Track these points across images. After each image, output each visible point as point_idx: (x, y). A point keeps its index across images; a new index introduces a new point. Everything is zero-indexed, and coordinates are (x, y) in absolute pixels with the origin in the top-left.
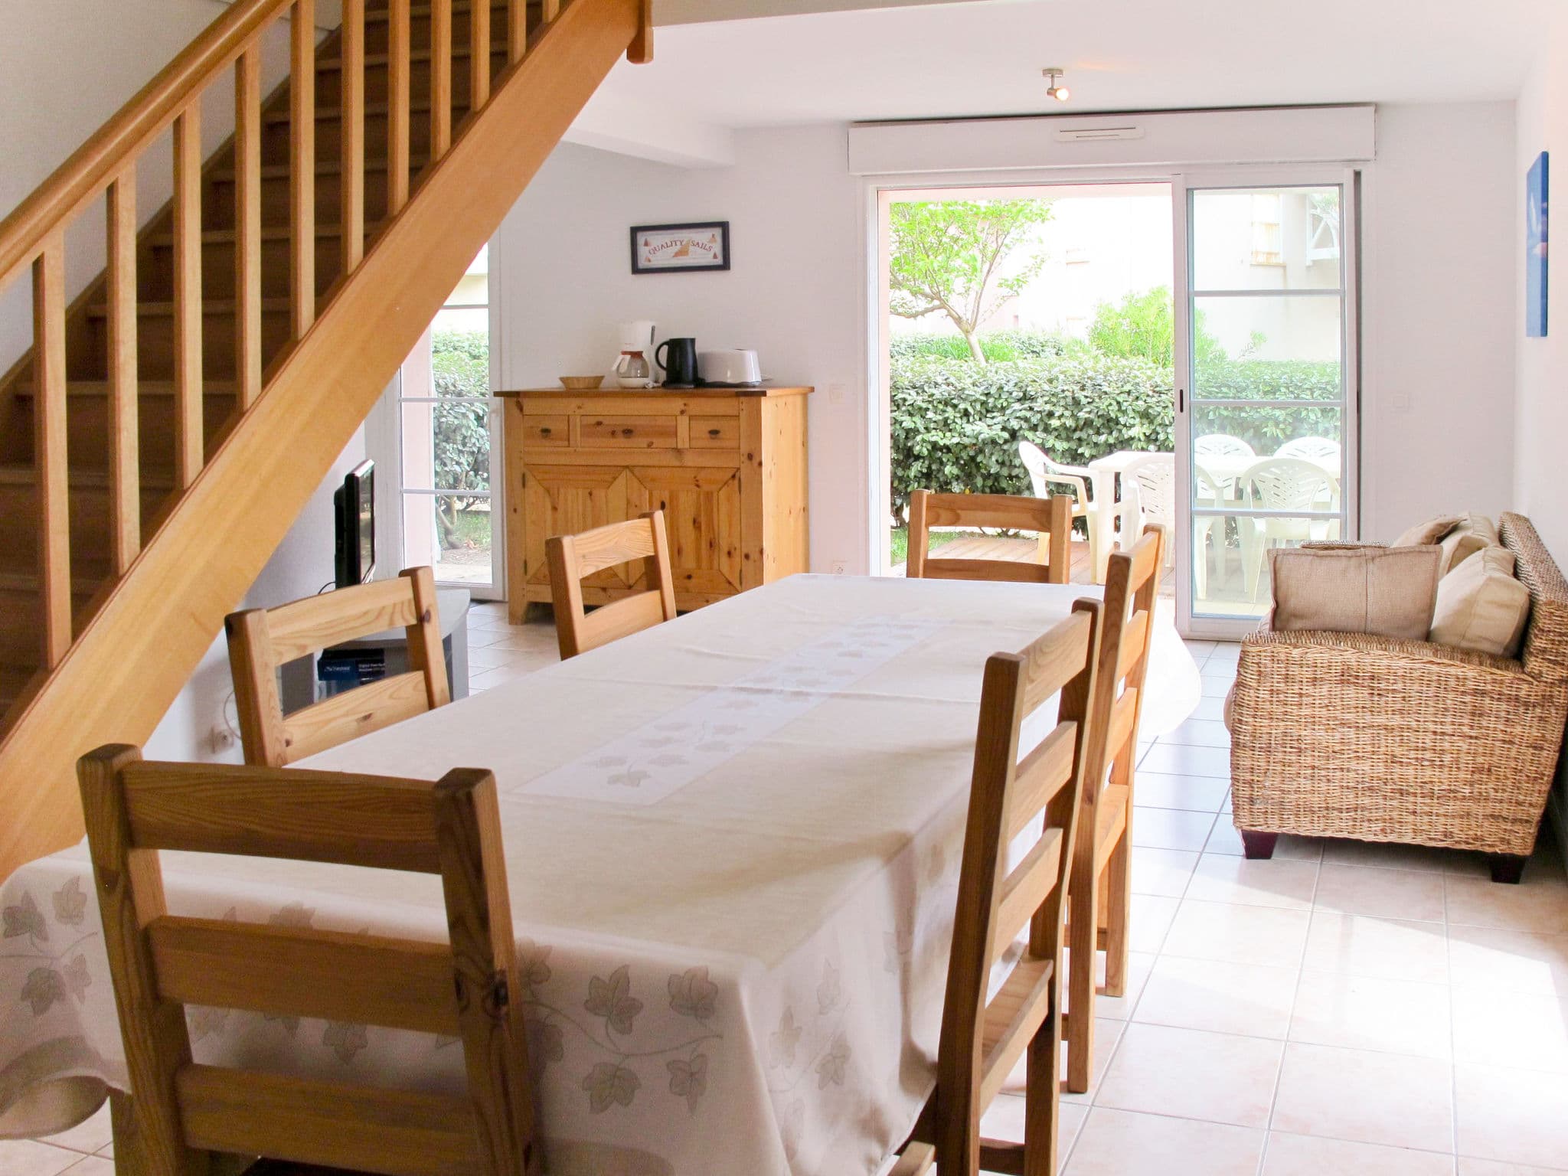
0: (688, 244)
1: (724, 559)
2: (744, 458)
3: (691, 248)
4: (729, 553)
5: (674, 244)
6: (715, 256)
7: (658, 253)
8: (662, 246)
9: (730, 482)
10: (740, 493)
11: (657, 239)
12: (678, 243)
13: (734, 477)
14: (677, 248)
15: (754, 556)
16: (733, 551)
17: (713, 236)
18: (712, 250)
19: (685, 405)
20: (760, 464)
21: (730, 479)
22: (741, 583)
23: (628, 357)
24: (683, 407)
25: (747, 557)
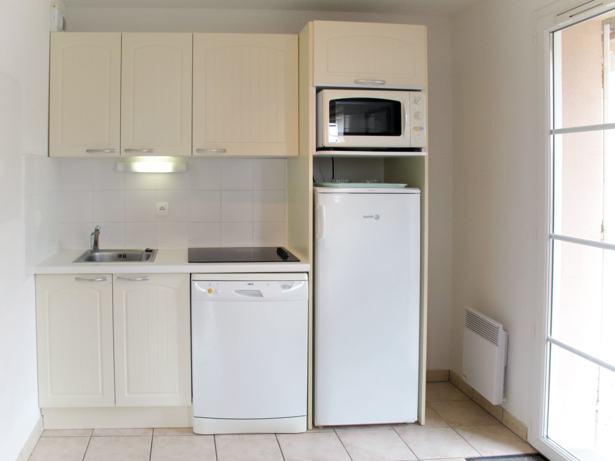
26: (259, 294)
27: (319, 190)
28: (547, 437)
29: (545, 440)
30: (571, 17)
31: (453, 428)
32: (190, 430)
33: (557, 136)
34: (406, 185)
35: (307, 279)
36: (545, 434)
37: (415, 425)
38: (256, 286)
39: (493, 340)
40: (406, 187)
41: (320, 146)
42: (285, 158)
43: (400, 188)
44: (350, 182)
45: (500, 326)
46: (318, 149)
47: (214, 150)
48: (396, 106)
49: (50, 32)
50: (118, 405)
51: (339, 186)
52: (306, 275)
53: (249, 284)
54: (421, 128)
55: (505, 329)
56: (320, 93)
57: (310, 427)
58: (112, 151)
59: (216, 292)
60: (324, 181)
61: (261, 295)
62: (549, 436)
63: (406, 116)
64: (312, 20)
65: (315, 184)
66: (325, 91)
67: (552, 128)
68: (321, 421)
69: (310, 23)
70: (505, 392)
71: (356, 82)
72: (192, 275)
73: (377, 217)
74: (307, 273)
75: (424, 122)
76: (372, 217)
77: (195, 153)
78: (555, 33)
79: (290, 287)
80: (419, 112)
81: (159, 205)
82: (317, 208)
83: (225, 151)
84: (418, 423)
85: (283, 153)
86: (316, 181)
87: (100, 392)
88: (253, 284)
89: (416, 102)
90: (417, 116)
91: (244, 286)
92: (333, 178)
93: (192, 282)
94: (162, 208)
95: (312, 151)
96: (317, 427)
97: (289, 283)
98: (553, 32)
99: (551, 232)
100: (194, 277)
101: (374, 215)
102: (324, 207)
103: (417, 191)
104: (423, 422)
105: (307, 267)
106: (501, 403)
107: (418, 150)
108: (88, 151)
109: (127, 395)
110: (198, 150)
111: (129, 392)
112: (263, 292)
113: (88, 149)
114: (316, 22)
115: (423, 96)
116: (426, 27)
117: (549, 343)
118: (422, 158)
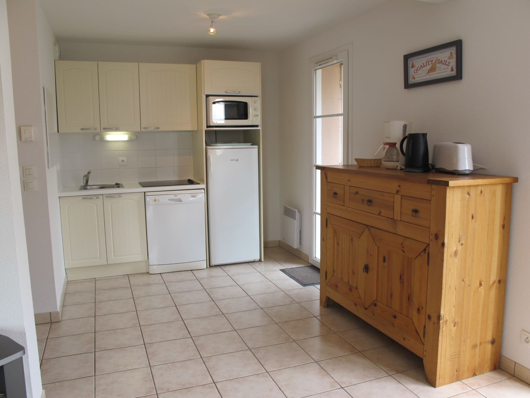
0: (435, 62)
1: (415, 313)
2: (432, 237)
3: (438, 65)
4: (418, 310)
5: (428, 63)
6: (452, 70)
7: (419, 72)
8: (421, 66)
9: (423, 254)
10: (428, 265)
11: (418, 62)
12: (430, 63)
13: (425, 250)
14: (429, 67)
15: (434, 319)
16: (421, 309)
17: (451, 53)
18: (450, 64)
19: (399, 186)
20: (443, 244)
21: (422, 252)
22: (424, 336)
23: (387, 147)
24: (398, 188)
25: (429, 317)
26: (180, 200)
27: (208, 147)
28: (315, 257)
29: (314, 259)
30: (320, 65)
31: (277, 261)
32: (148, 273)
33: (317, 119)
34: (251, 144)
35: (204, 192)
36: (315, 256)
37: (258, 262)
38: (179, 197)
39: (294, 218)
40: (251, 145)
41: (208, 125)
42: (190, 131)
43: (248, 145)
44: (224, 143)
45: (297, 211)
46: (207, 127)
47: (153, 128)
48: (245, 105)
49: (55, 60)
50: (108, 263)
51: (218, 145)
52: (203, 190)
53: (175, 196)
54: (257, 116)
55: (299, 212)
56: (208, 98)
57: (208, 266)
58: (95, 129)
59: (159, 200)
60: (212, 143)
61: (181, 201)
62: (316, 257)
63: (250, 109)
64: (203, 59)
65: (207, 145)
66: (210, 97)
67: (315, 115)
68: (213, 263)
69: (202, 61)
70: (300, 243)
71: (226, 92)
72: (145, 193)
73: (237, 160)
74: (204, 189)
75: (259, 112)
76: (235, 160)
77: (143, 130)
78: (317, 71)
79: (195, 197)
80: (256, 108)
81: (121, 159)
82: (208, 156)
83: (158, 128)
84: (260, 260)
85: (189, 129)
86: (207, 143)
87: (99, 257)
88: (177, 196)
89: (255, 102)
90: (255, 109)
91: (172, 197)
92: (216, 141)
93: (146, 196)
94: (123, 161)
95: (205, 128)
96: (212, 266)
97: (195, 195)
98: (316, 70)
99: (315, 164)
100: (147, 194)
101: (236, 159)
102: (211, 156)
103: (257, 147)
104: (263, 260)
105: (204, 186)
106: (298, 247)
107: (257, 126)
108: (82, 129)
109: (113, 258)
110: (144, 128)
111: (114, 256)
112: (182, 199)
113: (82, 128)
114: (205, 61)
115: (259, 100)
116: (260, 63)
117: (315, 214)
118: (259, 130)
